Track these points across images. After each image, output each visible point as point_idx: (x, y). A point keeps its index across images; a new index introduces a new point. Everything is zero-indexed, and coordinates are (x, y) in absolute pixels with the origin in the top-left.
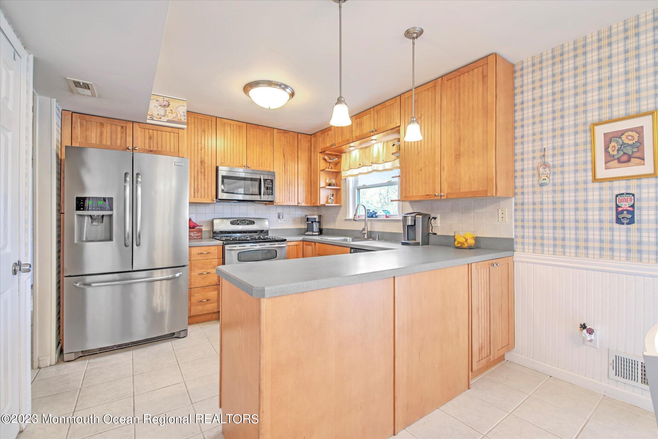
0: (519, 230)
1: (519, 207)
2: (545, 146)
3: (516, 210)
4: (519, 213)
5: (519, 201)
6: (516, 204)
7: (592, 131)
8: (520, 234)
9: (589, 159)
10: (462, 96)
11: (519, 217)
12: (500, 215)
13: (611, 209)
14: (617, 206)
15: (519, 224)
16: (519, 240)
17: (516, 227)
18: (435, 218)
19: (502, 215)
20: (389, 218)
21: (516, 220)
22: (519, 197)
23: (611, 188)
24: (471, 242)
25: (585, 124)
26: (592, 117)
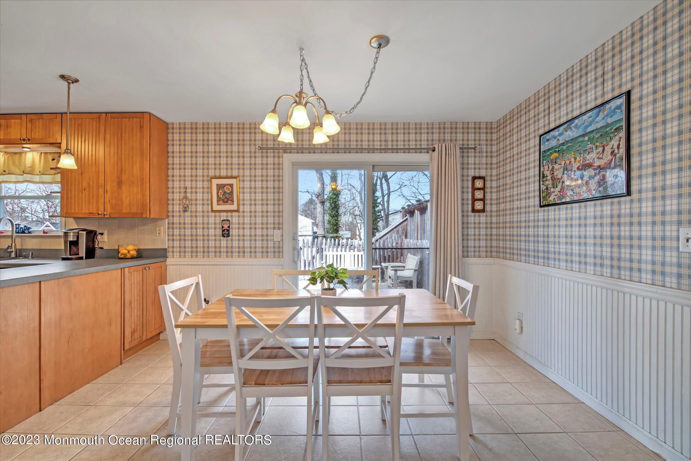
0: (171, 242)
1: (171, 226)
2: (187, 186)
3: (168, 228)
4: (171, 230)
5: (171, 221)
6: (169, 224)
7: (211, 181)
8: (171, 245)
9: (210, 198)
10: (123, 135)
11: (171, 233)
12: (158, 232)
13: (220, 228)
14: (223, 227)
15: (171, 238)
16: (171, 250)
17: (168, 240)
18: (102, 234)
19: (159, 232)
20: (47, 234)
21: (168, 235)
22: (171, 218)
23: (220, 216)
24: (134, 253)
25: (208, 176)
26: (212, 173)
